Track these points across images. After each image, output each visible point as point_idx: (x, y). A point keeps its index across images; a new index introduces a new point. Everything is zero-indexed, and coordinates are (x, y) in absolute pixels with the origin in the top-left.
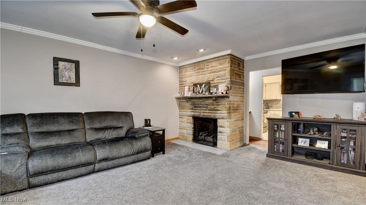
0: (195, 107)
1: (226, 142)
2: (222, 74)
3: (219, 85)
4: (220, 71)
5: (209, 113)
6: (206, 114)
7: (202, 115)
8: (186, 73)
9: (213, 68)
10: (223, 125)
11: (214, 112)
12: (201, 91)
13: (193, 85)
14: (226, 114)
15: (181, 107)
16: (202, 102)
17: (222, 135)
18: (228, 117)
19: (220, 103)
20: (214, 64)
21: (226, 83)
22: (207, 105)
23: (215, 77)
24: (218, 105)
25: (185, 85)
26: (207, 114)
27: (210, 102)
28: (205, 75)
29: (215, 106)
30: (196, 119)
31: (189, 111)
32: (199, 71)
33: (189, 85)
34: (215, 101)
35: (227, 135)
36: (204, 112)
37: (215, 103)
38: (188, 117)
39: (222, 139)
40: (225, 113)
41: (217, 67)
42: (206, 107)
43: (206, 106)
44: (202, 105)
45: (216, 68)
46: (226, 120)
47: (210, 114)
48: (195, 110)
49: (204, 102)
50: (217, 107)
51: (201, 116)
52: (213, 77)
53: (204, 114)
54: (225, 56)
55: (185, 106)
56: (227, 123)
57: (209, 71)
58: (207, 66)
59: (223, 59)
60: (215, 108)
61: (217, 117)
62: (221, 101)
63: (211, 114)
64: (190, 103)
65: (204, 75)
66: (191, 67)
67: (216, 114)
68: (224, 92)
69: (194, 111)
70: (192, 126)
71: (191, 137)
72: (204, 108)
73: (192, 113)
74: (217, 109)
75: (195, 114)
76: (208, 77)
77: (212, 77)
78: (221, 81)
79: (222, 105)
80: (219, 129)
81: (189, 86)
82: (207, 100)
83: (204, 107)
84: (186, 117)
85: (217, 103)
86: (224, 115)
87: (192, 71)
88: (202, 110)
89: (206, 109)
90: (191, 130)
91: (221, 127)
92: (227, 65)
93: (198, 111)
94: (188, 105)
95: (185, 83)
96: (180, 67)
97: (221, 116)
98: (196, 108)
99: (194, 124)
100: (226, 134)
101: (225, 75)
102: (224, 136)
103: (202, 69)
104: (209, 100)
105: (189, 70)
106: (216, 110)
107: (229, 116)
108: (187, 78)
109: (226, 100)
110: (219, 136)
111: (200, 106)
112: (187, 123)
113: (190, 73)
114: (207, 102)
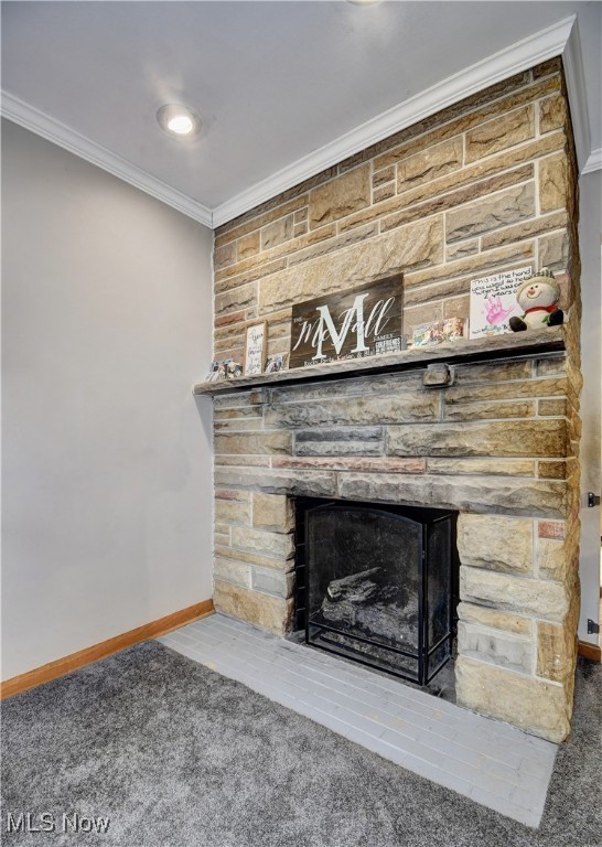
0: (301, 438)
1: (534, 676)
2: (496, 205)
3: (473, 285)
4: (478, 190)
5: (394, 471)
6: (376, 480)
7: (347, 486)
8: (250, 257)
9: (426, 184)
10: (505, 558)
11: (432, 464)
12: (338, 342)
13: (289, 311)
14: (534, 482)
15: (224, 440)
16: (347, 405)
17: (497, 626)
18: (555, 502)
19: (476, 407)
20: (430, 156)
21: (532, 264)
22: (377, 421)
23: (435, 239)
24: (462, 419)
25: (248, 321)
26: (379, 482)
27: (403, 403)
28: (369, 240)
29: (437, 428)
30: (306, 507)
31: (271, 458)
32: (327, 224)
33: (269, 317)
34: (440, 396)
35: (541, 626)
36: (358, 469)
37: (439, 408)
38: (264, 497)
39: (500, 651)
40: (520, 474)
41: (452, 172)
42: (376, 438)
43: (373, 430)
44: (346, 422)
45: (448, 179)
46: (534, 523)
47: (401, 480)
48: (300, 454)
49: (361, 404)
50: (455, 434)
51: (341, 493)
52: (424, 237)
53: (360, 477)
54: (517, 80)
55: (247, 435)
56: (539, 544)
57: (395, 208)
58: (378, 180)
59: (503, 107)
60: (438, 437)
61: (457, 500)
62: (488, 391)
63: (412, 481)
64: (275, 417)
65: (358, 244)
66: (279, 214)
67: (445, 481)
68: (536, 320)
69: (296, 463)
70: (287, 546)
71: (277, 608)
72: (356, 445)
73: (288, 474)
74: (452, 443)
75: (300, 478)
76: (389, 247)
77: (419, 243)
78: (489, 252)
79: (499, 416)
80: (472, 581)
81: (268, 325)
82: (385, 392)
83: (361, 438)
84: (251, 496)
85: (455, 409)
86: (516, 485)
87: (287, 237)
88: (348, 454)
89: (371, 445)
90: (277, 568)
91: (488, 565)
92: (538, 137)
93: (321, 461)
94: (263, 429)
95: (247, 308)
96: (218, 230)
97: (488, 491)
98: (308, 444)
99: (299, 534)
100: (533, 625)
101: (521, 208)
102: (518, 632)
103: (344, 210)
104: (392, 391)
105: (269, 236)
106: (451, 454)
107: (560, 495)
108: (259, 281)
109: (534, 378)
110: (472, 626)
111: (336, 428)
112: (255, 526)
113: (272, 250)
114: (381, 402)
